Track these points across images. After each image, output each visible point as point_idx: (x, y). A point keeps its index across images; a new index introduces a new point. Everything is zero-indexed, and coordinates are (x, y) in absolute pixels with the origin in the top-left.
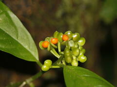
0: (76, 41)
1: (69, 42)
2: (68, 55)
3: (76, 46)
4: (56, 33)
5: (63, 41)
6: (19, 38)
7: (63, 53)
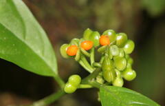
0: (121, 46)
1: (111, 48)
2: (109, 69)
3: (121, 55)
4: (88, 32)
5: (101, 46)
6: (27, 38)
7: (98, 65)
